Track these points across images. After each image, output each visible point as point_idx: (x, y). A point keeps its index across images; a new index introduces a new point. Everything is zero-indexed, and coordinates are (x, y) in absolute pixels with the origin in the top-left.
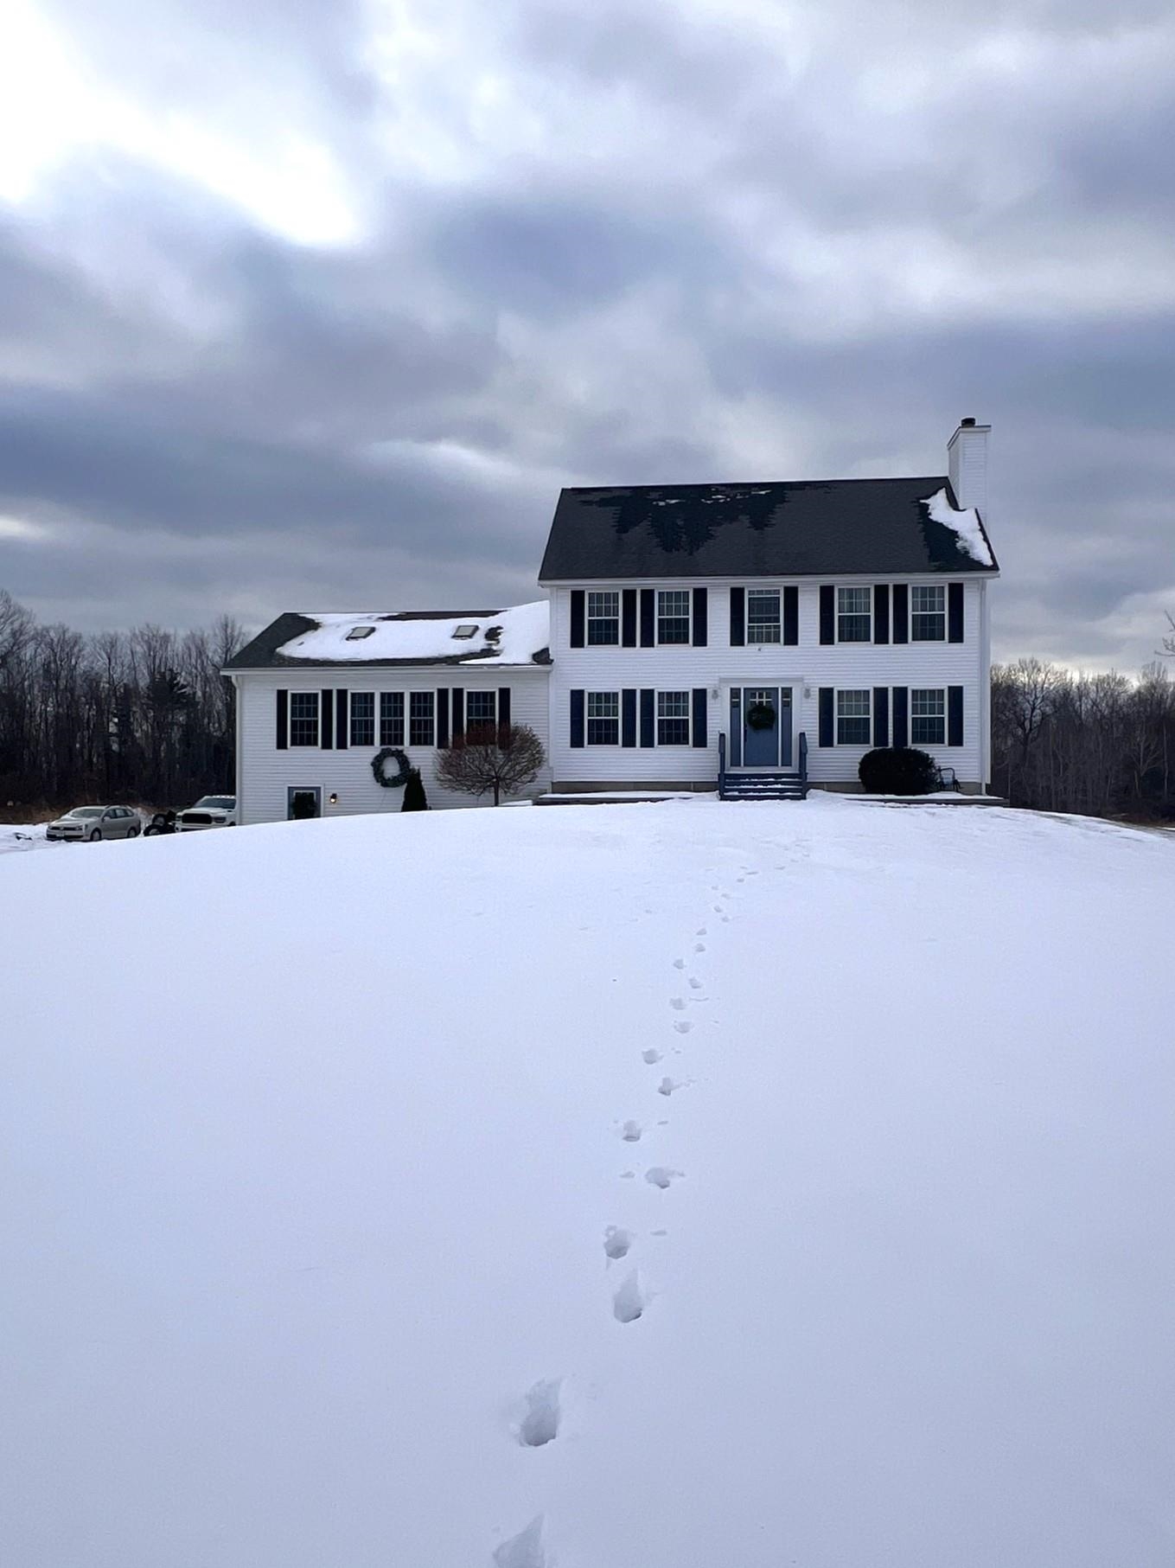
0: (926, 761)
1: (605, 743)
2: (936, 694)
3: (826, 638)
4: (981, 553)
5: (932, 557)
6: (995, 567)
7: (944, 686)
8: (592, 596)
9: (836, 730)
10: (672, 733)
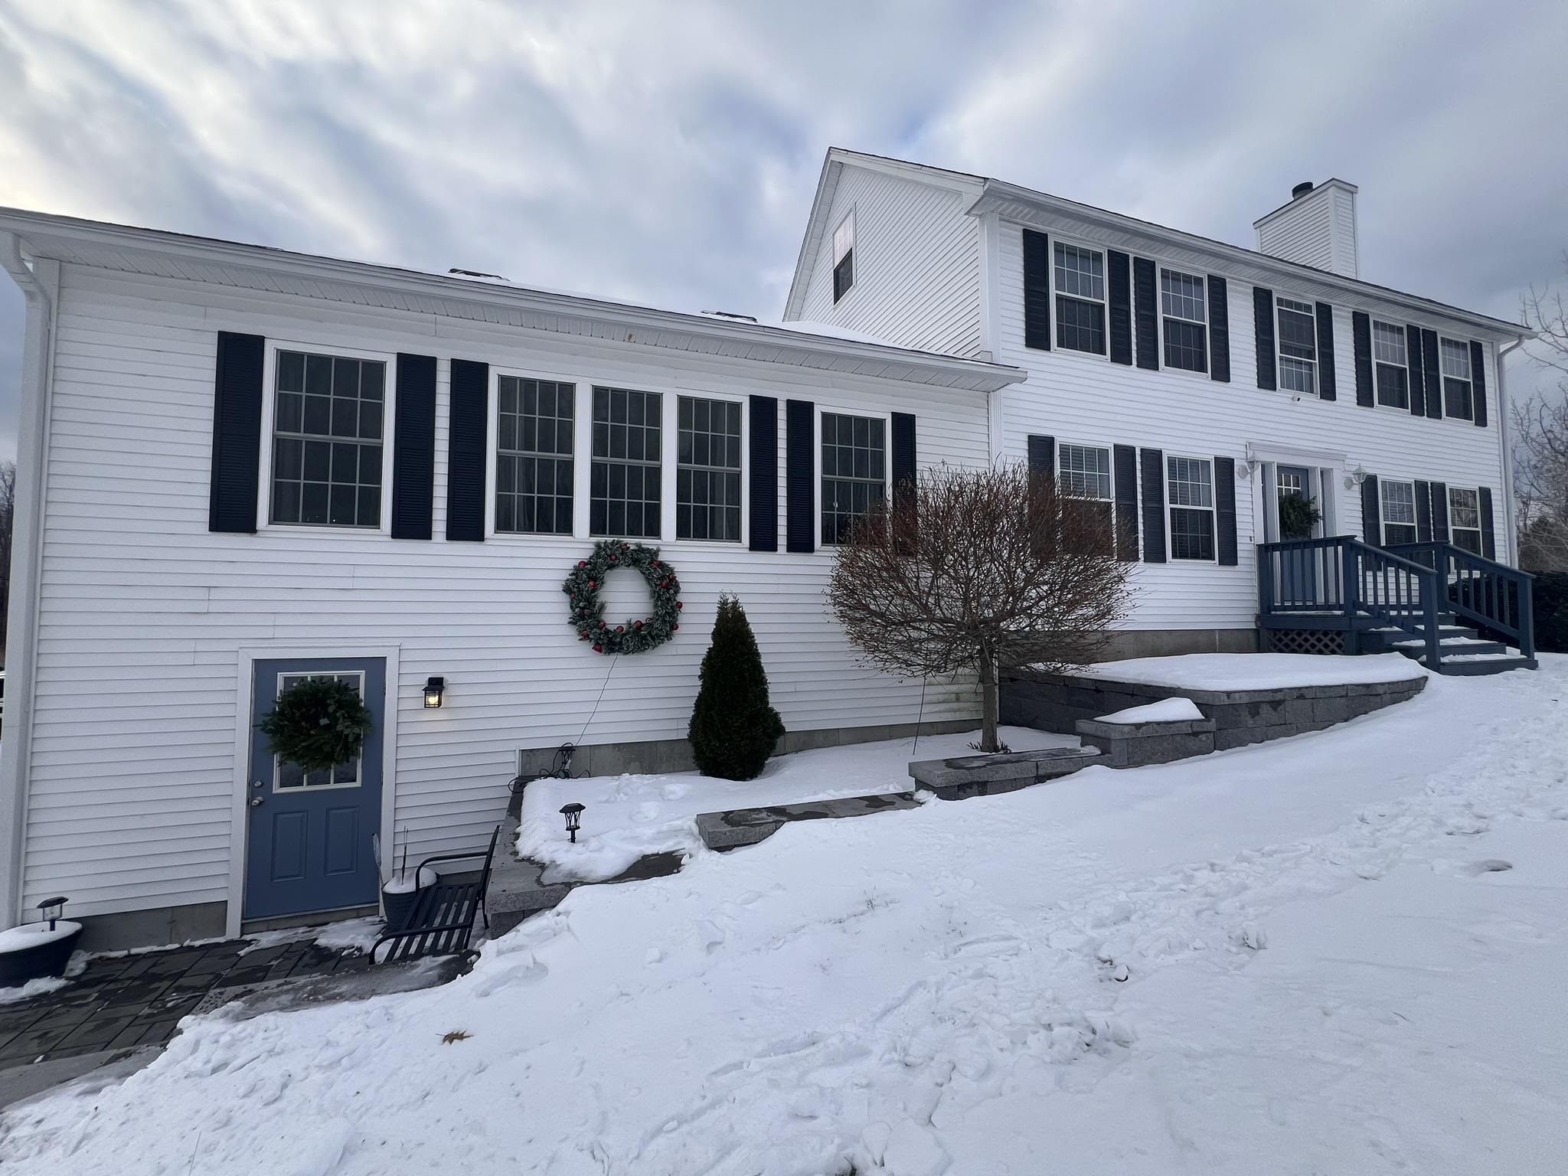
2: (1469, 496)
7: (1475, 484)
8: (1059, 248)
9: (1383, 543)
10: (1187, 536)
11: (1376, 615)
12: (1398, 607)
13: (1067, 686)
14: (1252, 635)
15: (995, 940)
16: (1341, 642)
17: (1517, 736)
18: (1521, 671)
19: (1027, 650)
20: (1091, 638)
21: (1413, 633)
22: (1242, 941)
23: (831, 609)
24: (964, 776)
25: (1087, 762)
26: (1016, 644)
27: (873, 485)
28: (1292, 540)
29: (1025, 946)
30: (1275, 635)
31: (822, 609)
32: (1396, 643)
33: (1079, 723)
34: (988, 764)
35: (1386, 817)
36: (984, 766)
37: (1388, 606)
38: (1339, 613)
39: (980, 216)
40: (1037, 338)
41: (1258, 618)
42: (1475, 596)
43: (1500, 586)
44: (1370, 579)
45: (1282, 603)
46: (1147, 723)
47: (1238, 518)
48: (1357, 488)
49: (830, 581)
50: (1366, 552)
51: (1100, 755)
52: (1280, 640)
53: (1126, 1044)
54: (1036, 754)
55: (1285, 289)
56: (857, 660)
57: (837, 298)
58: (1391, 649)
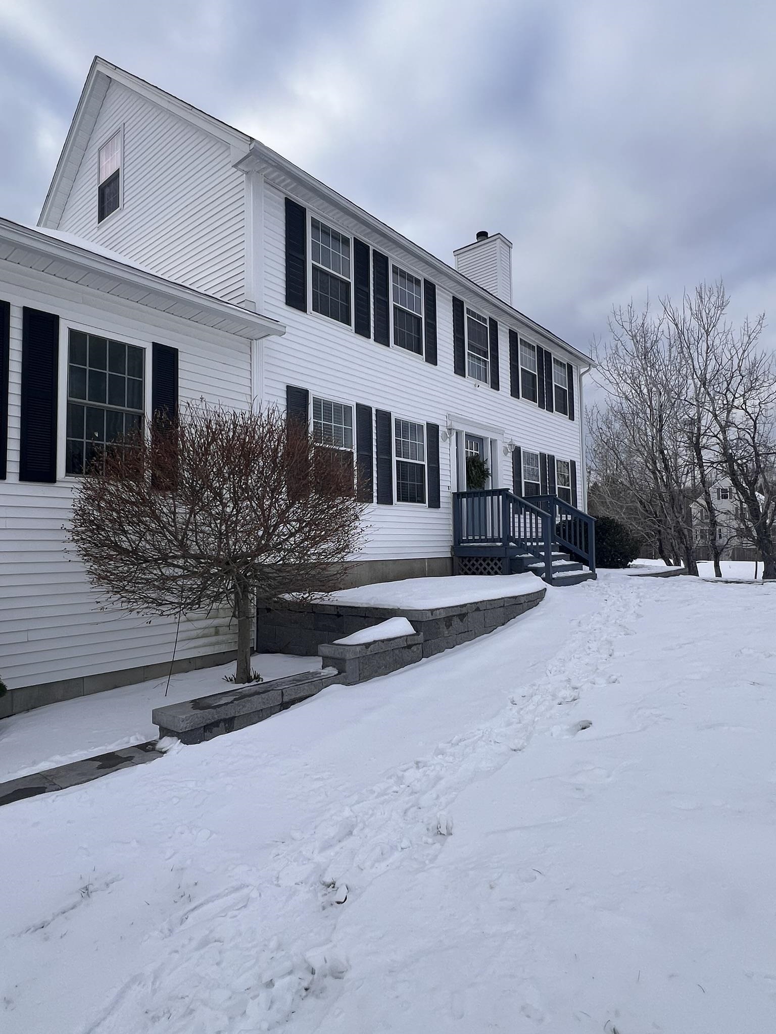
2: (566, 465)
7: (569, 458)
8: (315, 224)
9: (523, 496)
10: (407, 483)
11: (520, 545)
12: (531, 540)
13: (314, 613)
14: (449, 563)
15: (226, 895)
16: (500, 565)
17: (590, 627)
18: (590, 581)
19: (278, 582)
20: (333, 570)
21: (538, 558)
22: (436, 831)
23: (72, 546)
24: (210, 715)
25: (326, 683)
26: (269, 578)
27: (131, 416)
28: (473, 490)
29: (254, 894)
30: (463, 561)
31: (62, 546)
32: (530, 565)
33: (321, 648)
34: (235, 699)
35: (526, 697)
36: (232, 702)
37: (526, 540)
38: (499, 544)
39: (247, 173)
40: (295, 299)
41: (453, 548)
42: (569, 532)
43: (580, 526)
44: (516, 520)
45: (467, 537)
46: (375, 642)
47: (441, 472)
48: (510, 455)
49: (72, 515)
50: (515, 501)
51: (337, 675)
52: (466, 565)
53: (340, 975)
54: (282, 681)
55: (472, 303)
56: (97, 602)
57: (101, 217)
58: (527, 570)
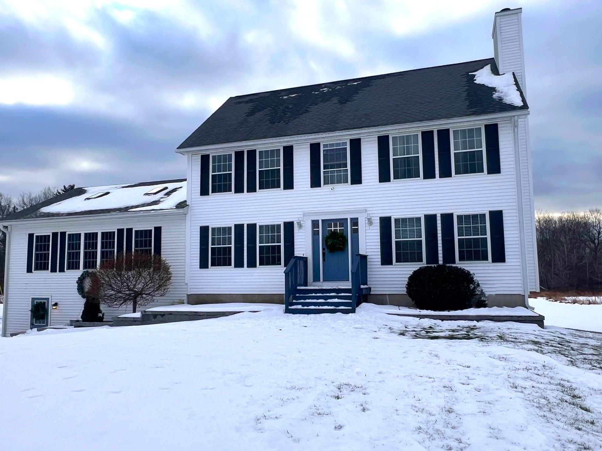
0: (467, 277)
1: (223, 265)
2: (478, 218)
3: (384, 177)
4: (515, 99)
5: (470, 106)
6: (525, 106)
7: (485, 210)
8: (214, 157)
47: (296, 247)
48: (376, 224)
55: (329, 140)
